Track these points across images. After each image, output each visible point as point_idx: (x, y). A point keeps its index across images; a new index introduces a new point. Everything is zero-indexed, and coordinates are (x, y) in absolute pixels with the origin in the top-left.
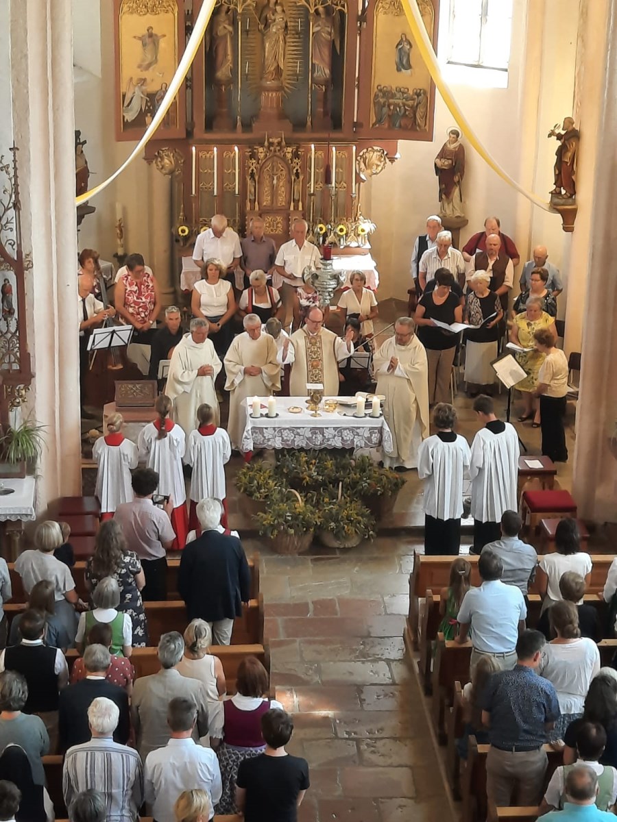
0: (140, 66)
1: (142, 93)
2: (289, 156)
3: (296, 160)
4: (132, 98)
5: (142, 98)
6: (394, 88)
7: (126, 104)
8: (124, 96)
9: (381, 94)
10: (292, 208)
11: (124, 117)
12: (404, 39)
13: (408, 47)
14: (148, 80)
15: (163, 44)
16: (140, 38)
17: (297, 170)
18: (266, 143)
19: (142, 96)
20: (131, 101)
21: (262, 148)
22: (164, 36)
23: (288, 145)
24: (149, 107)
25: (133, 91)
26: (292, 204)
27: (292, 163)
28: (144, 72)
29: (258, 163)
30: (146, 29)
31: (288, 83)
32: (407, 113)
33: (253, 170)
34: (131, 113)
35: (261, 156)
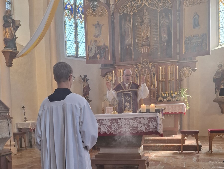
0: (94, 36)
1: (96, 46)
2: (150, 66)
3: (153, 68)
4: (92, 48)
5: (95, 47)
6: (192, 36)
7: (90, 50)
8: (89, 47)
9: (187, 39)
10: (152, 87)
11: (89, 55)
12: (196, 14)
13: (198, 17)
14: (98, 41)
15: (103, 28)
16: (94, 25)
17: (154, 72)
18: (141, 62)
19: (96, 47)
20: (91, 49)
21: (140, 64)
22: (104, 25)
23: (150, 62)
24: (98, 52)
25: (92, 45)
26: (152, 85)
27: (152, 69)
28: (96, 38)
29: (139, 70)
30: (96, 22)
31: (153, 47)
32: (198, 44)
33: (136, 73)
34: (91, 53)
35: (139, 67)
